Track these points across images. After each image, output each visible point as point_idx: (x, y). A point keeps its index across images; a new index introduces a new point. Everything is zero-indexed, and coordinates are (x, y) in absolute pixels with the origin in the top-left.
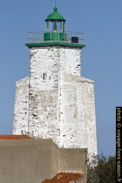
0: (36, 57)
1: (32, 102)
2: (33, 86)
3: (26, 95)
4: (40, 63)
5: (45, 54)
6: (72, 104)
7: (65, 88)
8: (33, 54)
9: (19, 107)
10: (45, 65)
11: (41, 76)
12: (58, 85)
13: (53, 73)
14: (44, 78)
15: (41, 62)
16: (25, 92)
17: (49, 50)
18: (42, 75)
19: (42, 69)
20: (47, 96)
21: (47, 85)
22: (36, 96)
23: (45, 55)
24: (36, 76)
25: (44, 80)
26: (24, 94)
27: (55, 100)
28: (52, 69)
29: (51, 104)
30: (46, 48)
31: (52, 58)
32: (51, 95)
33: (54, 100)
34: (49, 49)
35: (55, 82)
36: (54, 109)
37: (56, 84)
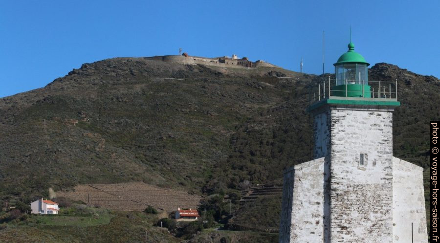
0: (344, 124)
1: (337, 203)
2: (339, 175)
3: (317, 190)
4: (354, 136)
5: (364, 121)
6: (414, 209)
7: (400, 182)
8: (338, 119)
9: (302, 212)
10: (365, 141)
11: (356, 158)
12: (391, 175)
13: (380, 155)
14: (362, 162)
15: (355, 134)
16: (315, 186)
17: (371, 114)
18: (359, 157)
19: (358, 147)
20: (369, 194)
21: (369, 175)
22: (346, 192)
23: (363, 123)
24: (345, 159)
25: (363, 166)
26: (313, 188)
27: (387, 202)
28: (379, 148)
29: (379, 208)
30: (366, 109)
31: (379, 128)
32: (378, 193)
33: (384, 202)
34: (371, 112)
35: (386, 170)
36: (384, 217)
37: (387, 175)
